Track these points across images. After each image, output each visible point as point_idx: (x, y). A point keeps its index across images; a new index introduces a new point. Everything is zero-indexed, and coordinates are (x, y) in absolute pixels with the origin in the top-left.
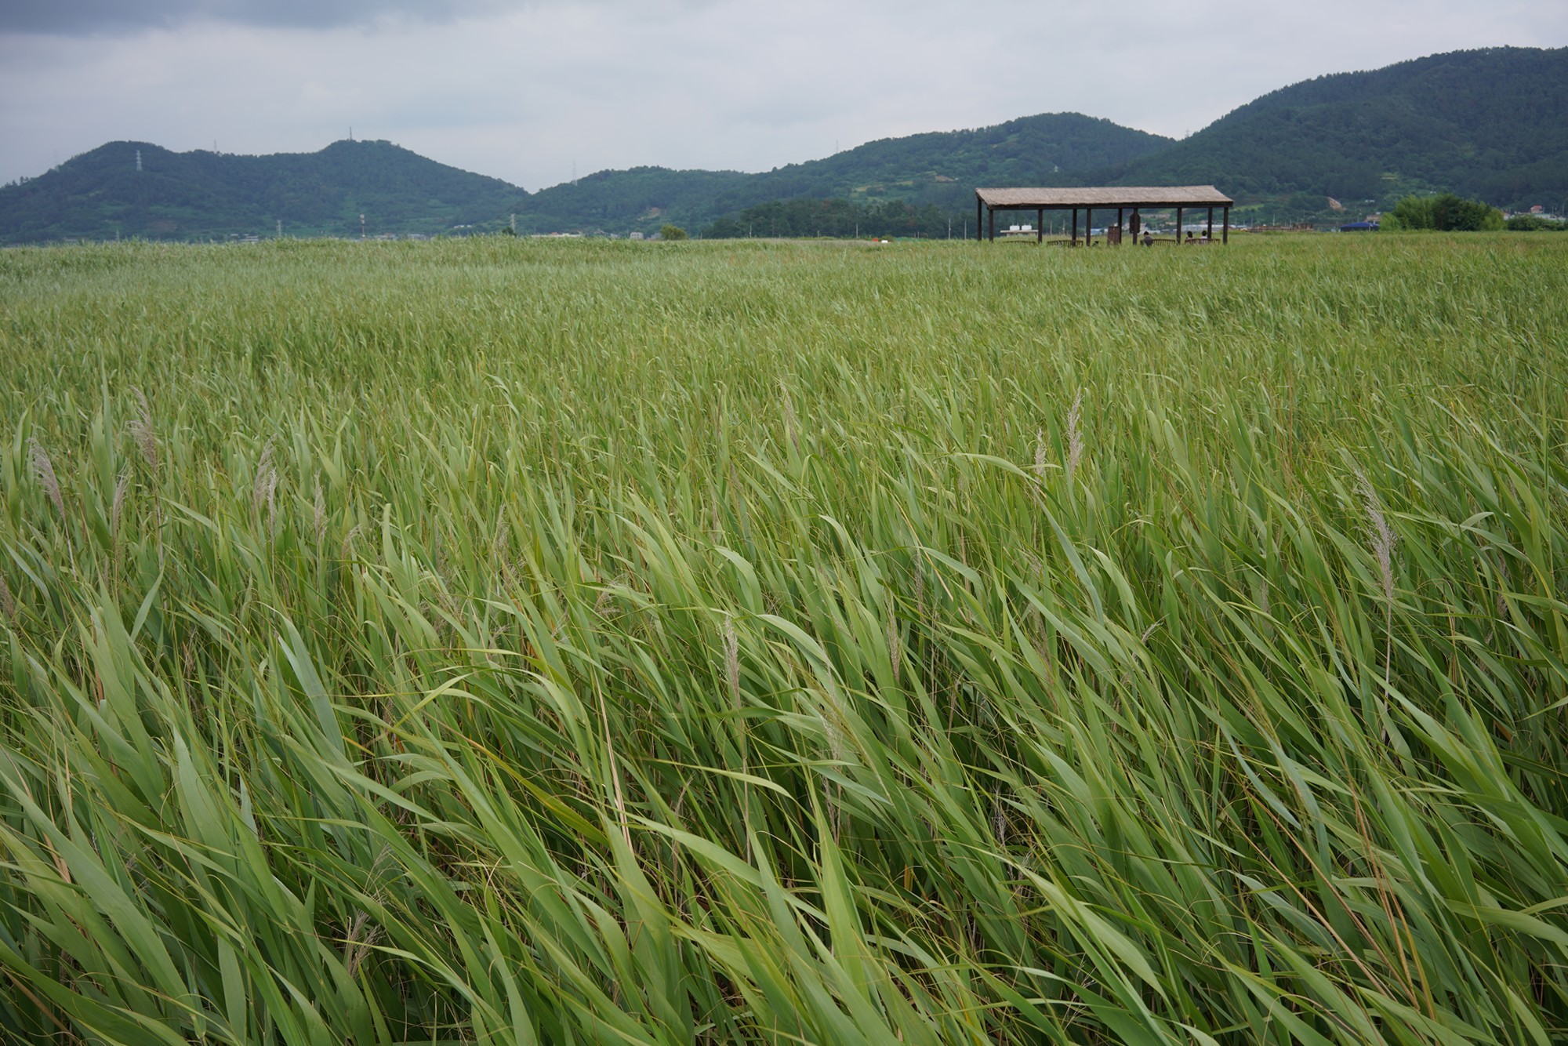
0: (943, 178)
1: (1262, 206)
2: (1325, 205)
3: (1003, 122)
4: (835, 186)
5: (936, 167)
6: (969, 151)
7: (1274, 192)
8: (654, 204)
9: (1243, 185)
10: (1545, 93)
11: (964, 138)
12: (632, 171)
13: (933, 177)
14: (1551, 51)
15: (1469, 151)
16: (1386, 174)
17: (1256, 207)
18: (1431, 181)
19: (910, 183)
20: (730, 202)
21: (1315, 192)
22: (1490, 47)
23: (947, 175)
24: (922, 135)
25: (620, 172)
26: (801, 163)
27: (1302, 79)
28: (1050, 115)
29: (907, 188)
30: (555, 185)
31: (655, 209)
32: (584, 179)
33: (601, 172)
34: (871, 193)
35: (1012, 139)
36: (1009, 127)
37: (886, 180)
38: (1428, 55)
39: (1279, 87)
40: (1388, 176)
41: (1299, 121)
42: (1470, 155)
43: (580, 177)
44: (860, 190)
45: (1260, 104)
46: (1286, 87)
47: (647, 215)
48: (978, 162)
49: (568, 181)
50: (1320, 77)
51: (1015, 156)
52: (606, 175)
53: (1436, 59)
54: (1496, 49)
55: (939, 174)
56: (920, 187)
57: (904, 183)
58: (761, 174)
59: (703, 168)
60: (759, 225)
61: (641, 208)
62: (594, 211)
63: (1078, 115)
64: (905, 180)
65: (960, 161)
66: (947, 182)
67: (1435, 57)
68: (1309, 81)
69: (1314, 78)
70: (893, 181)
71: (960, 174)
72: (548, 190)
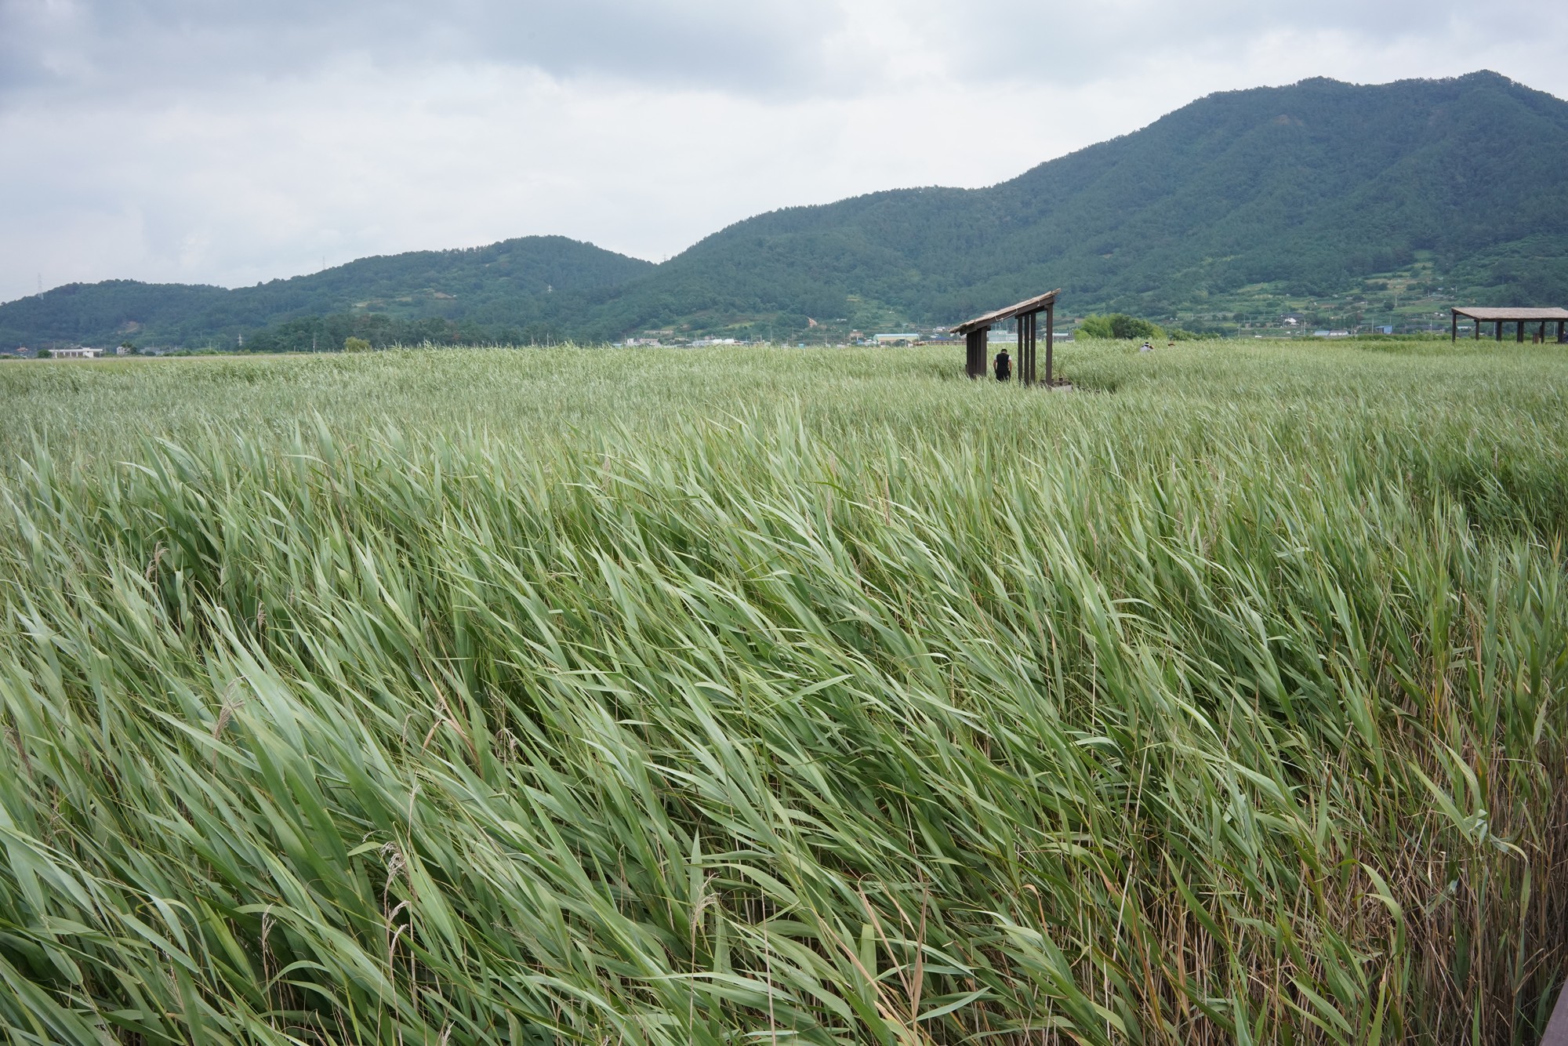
0: (441, 295)
1: (753, 323)
2: (805, 324)
3: (492, 243)
4: (334, 301)
5: (432, 284)
6: (462, 269)
7: (758, 312)
8: (131, 318)
9: (733, 305)
10: (971, 226)
11: (455, 258)
12: (102, 284)
13: (432, 294)
14: (972, 191)
15: (915, 276)
16: (850, 296)
17: (747, 325)
18: (888, 303)
19: (409, 299)
20: (222, 316)
21: (793, 311)
22: (923, 187)
23: (445, 292)
24: (412, 254)
25: (89, 286)
26: (287, 278)
27: (765, 211)
28: (536, 237)
29: (406, 304)
30: (19, 298)
31: (132, 323)
32: (50, 292)
33: (68, 285)
34: (371, 308)
35: (503, 259)
36: (499, 248)
37: (384, 296)
38: (870, 193)
39: (745, 217)
40: (851, 298)
41: (770, 248)
42: (916, 279)
43: (46, 289)
44: (359, 305)
45: (730, 233)
46: (751, 218)
47: (124, 329)
48: (473, 280)
49: (33, 294)
50: (780, 210)
51: (508, 275)
52: (73, 289)
53: (878, 196)
54: (927, 188)
55: (437, 291)
56: (419, 303)
57: (404, 299)
58: (246, 288)
59: (180, 282)
60: (300, 339)
61: (118, 322)
62: (64, 325)
63: (563, 238)
64: (403, 296)
65: (455, 278)
66: (446, 299)
67: (877, 194)
68: (770, 213)
69: (774, 210)
70: (392, 297)
71: (457, 292)
72: (10, 303)
